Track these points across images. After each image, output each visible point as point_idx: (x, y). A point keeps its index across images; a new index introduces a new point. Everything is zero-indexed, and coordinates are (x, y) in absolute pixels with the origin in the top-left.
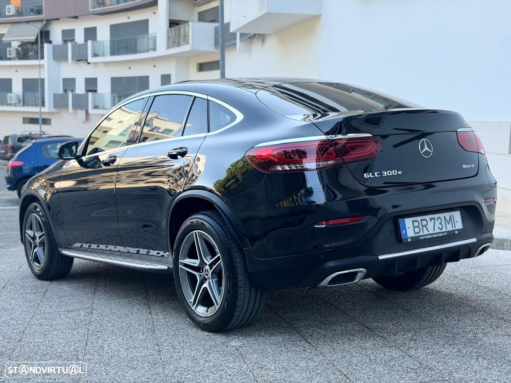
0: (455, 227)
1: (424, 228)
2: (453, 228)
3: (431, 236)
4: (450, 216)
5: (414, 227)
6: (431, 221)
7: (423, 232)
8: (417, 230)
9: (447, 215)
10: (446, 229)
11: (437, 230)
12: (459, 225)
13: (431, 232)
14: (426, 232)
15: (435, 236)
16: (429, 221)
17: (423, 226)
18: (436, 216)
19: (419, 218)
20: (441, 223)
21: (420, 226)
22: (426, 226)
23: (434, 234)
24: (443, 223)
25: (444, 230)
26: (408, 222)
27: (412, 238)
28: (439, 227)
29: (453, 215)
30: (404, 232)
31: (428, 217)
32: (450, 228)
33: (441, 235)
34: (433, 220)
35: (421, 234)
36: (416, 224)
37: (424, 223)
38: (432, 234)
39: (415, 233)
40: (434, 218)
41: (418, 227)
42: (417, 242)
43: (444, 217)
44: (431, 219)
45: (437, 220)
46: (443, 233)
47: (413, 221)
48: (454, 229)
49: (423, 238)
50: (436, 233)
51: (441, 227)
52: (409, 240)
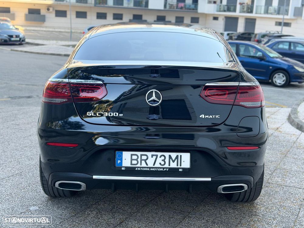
0: (181, 165)
2: (177, 165)
3: (148, 169)
4: (177, 156)
5: (132, 160)
6: (152, 157)
7: (141, 165)
8: (135, 162)
9: (174, 155)
10: (169, 165)
11: (157, 165)
14: (144, 165)
16: (150, 156)
17: (141, 160)
18: (159, 154)
19: (139, 153)
20: (164, 160)
21: (139, 160)
22: (145, 160)
23: (152, 168)
24: (167, 160)
25: (167, 165)
28: (160, 164)
29: (181, 156)
30: (119, 161)
31: (149, 154)
32: (174, 165)
33: (162, 169)
34: (155, 157)
35: (139, 165)
36: (134, 157)
37: (145, 158)
38: (150, 168)
39: (131, 164)
40: (157, 156)
41: (136, 160)
42: (131, 171)
43: (170, 155)
44: (152, 156)
45: (160, 157)
46: (164, 168)
47: (132, 155)
48: (179, 166)
49: (139, 169)
50: (156, 168)
51: (163, 163)
52: (123, 169)
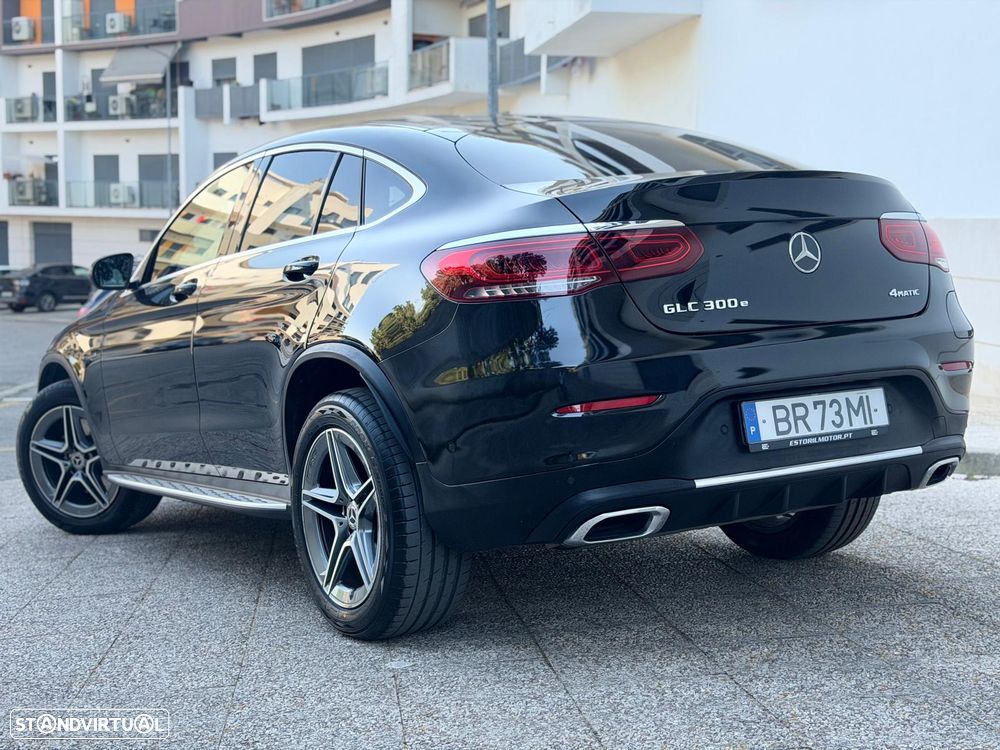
0: (871, 423)
1: (800, 422)
2: (866, 423)
3: (814, 441)
4: (861, 397)
5: (777, 421)
6: (815, 408)
7: (797, 432)
8: (783, 426)
9: (854, 396)
10: (851, 425)
11: (829, 428)
12: (881, 418)
13: (816, 430)
14: (803, 432)
15: (824, 439)
16: (810, 407)
17: (796, 419)
18: (827, 397)
19: (788, 402)
20: (838, 413)
21: (791, 419)
22: (803, 418)
23: (821, 436)
24: (844, 411)
25: (846, 427)
26: (763, 409)
27: (769, 443)
28: (833, 422)
29: (867, 397)
30: (753, 429)
31: (808, 400)
32: (859, 423)
33: (839, 437)
34: (820, 407)
35: (793, 434)
36: (781, 414)
37: (800, 411)
38: (817, 436)
39: (779, 433)
40: (823, 403)
41: (786, 419)
42: (782, 452)
43: (847, 399)
44: (816, 404)
45: (831, 406)
46: (843, 433)
47: (775, 408)
48: (869, 425)
49: (796, 443)
50: (828, 434)
51: (838, 420)
52: (765, 447)
